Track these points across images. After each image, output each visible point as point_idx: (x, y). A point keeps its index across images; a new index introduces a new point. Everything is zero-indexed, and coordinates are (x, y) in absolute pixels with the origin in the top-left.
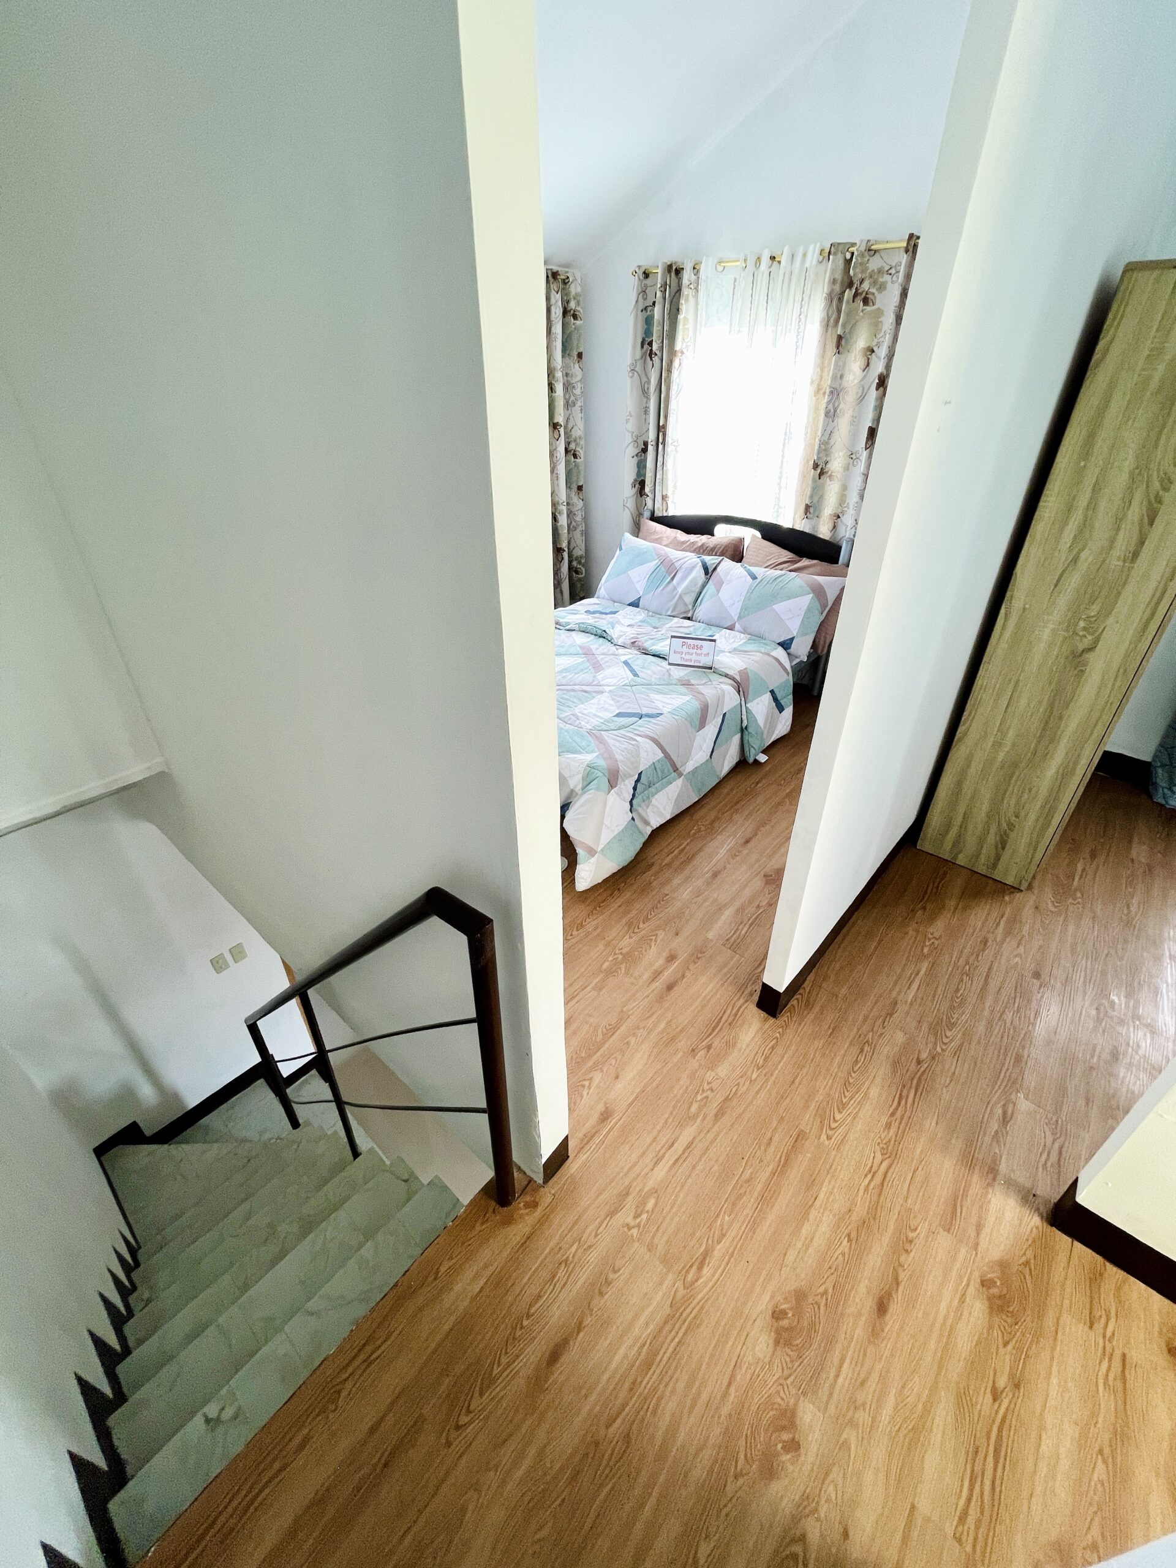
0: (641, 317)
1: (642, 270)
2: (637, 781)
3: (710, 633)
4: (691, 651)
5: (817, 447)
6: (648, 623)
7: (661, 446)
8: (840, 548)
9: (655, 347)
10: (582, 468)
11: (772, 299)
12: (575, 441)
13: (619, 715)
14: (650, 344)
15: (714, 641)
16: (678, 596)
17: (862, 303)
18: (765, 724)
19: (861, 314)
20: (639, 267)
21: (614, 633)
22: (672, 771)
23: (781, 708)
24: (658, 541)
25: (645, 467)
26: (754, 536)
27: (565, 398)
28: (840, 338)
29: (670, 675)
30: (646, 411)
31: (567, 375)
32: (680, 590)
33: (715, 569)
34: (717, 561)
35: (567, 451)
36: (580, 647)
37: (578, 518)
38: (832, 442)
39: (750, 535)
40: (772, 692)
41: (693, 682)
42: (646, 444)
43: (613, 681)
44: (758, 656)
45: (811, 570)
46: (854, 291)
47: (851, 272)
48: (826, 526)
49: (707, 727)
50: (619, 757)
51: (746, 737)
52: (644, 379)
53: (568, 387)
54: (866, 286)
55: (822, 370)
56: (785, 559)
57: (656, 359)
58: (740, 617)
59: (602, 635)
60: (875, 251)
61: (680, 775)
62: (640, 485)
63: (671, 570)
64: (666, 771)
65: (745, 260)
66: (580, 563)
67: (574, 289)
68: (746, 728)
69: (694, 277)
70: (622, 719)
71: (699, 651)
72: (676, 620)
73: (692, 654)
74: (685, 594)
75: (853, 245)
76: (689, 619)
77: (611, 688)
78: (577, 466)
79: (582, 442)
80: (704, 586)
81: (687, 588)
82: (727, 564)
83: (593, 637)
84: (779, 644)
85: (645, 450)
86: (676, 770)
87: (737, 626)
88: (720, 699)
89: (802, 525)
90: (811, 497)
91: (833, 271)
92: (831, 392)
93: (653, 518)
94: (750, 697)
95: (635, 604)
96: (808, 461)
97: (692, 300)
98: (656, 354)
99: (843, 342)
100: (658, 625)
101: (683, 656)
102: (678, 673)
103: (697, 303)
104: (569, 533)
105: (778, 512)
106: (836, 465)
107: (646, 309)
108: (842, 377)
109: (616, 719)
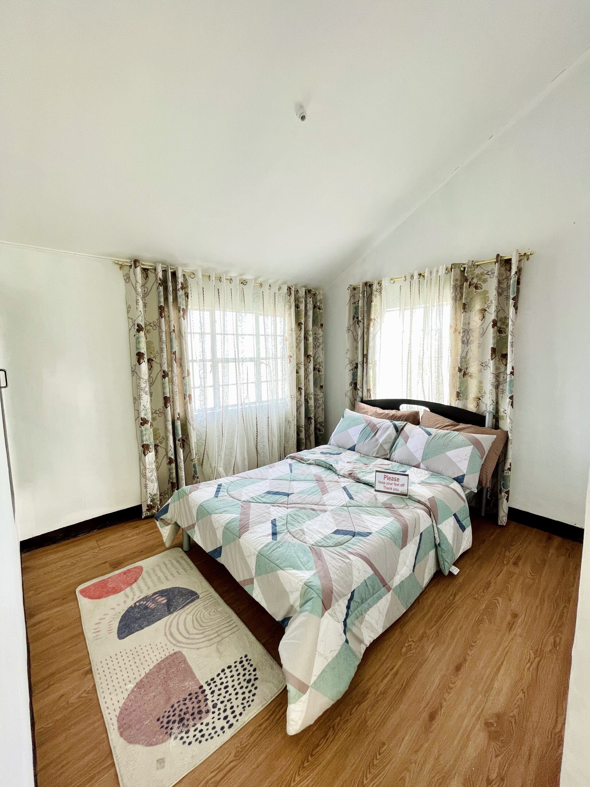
0: (352, 307)
1: (352, 287)
2: (350, 600)
3: (403, 469)
4: (391, 482)
5: (459, 360)
6: (360, 461)
7: (365, 365)
8: (485, 417)
9: (360, 318)
10: (323, 377)
11: (422, 292)
12: (319, 364)
13: (337, 532)
14: (358, 318)
15: (407, 475)
16: (379, 444)
17: (474, 289)
18: (453, 541)
19: (475, 293)
20: (351, 285)
21: (337, 467)
22: (381, 586)
23: (463, 528)
24: (366, 413)
25: (357, 375)
26: (425, 410)
27: (314, 343)
28: (464, 305)
29: (376, 499)
30: (357, 348)
31: (315, 334)
32: (381, 441)
33: (403, 429)
34: (403, 424)
35: (314, 369)
36: (315, 475)
37: (321, 402)
38: (468, 357)
39: (422, 410)
40: (455, 515)
41: (394, 506)
42: (357, 364)
43: (335, 502)
44: (440, 488)
45: (468, 430)
46: (469, 283)
47: (466, 274)
48: (472, 405)
49: (408, 545)
50: (333, 576)
51: (440, 553)
52: (355, 334)
53: (315, 339)
54: (475, 281)
55: (456, 321)
56: (448, 424)
57: (361, 324)
58: (423, 460)
59: (330, 468)
60: (478, 265)
61: (389, 589)
62: (354, 384)
63: (375, 430)
64: (376, 587)
65: (405, 277)
66: (321, 425)
67: (319, 298)
68: (439, 544)
69: (378, 287)
70: (339, 536)
71: (396, 482)
72: (379, 460)
73: (391, 484)
74: (384, 443)
75: (464, 264)
76: (388, 459)
77: (332, 508)
78: (320, 376)
79: (323, 364)
80: (396, 439)
81: (385, 440)
82: (410, 427)
83: (323, 469)
84: (454, 479)
85: (356, 367)
86: (385, 584)
87: (422, 466)
88: (417, 521)
89: (455, 404)
90: (460, 388)
91: (454, 276)
92: (464, 332)
93: (362, 401)
94: (439, 520)
95: (352, 449)
96: (454, 368)
97: (378, 297)
98: (361, 321)
99: (467, 306)
100: (367, 462)
101: (385, 485)
102: (383, 498)
103: (381, 297)
104: (315, 410)
105: (439, 396)
106: (473, 369)
107: (355, 303)
108: (469, 324)
109: (334, 536)
